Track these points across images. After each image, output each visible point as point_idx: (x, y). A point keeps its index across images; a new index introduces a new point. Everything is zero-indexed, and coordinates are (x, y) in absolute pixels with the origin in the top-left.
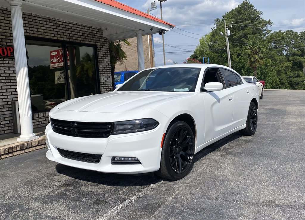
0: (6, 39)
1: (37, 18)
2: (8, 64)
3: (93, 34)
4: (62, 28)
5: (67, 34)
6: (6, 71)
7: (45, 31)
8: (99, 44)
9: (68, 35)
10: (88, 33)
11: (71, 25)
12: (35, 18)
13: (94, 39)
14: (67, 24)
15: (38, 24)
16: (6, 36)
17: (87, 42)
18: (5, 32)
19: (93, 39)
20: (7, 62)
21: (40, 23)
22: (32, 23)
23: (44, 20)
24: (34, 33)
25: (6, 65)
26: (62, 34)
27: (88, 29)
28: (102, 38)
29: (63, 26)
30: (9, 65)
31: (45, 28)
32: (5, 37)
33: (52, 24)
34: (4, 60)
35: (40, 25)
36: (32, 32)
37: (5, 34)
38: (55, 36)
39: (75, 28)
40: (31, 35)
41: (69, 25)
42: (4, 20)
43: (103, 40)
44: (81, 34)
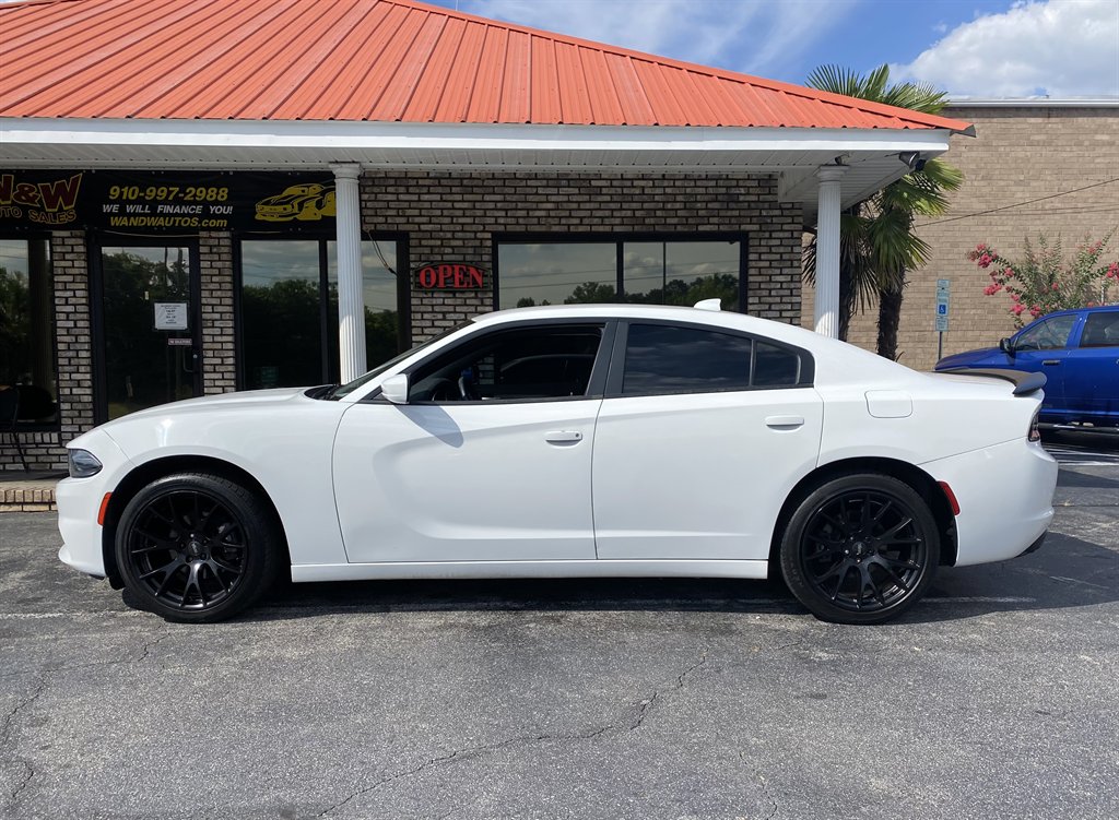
0: (442, 246)
1: (529, 183)
2: (444, 304)
3: (731, 199)
4: (608, 198)
5: (623, 213)
6: (436, 323)
7: (552, 213)
8: (756, 227)
9: (629, 213)
10: (706, 198)
11: (642, 183)
12: (524, 183)
13: (736, 213)
14: (629, 183)
15: (530, 198)
16: (442, 239)
17: (701, 228)
18: (441, 231)
19: (729, 213)
20: (440, 301)
21: (537, 194)
22: (515, 198)
23: (551, 183)
24: (518, 224)
25: (437, 309)
26: (607, 213)
27: (713, 183)
28: (773, 205)
29: (612, 191)
30: (445, 309)
31: (550, 206)
32: (439, 243)
33: (576, 191)
34: (432, 297)
35: (537, 198)
36: (513, 221)
37: (442, 234)
38: (581, 224)
39: (659, 191)
40: (509, 228)
41: (636, 183)
42: (442, 200)
43: (777, 212)
44: (678, 206)
